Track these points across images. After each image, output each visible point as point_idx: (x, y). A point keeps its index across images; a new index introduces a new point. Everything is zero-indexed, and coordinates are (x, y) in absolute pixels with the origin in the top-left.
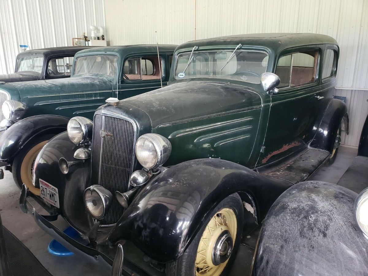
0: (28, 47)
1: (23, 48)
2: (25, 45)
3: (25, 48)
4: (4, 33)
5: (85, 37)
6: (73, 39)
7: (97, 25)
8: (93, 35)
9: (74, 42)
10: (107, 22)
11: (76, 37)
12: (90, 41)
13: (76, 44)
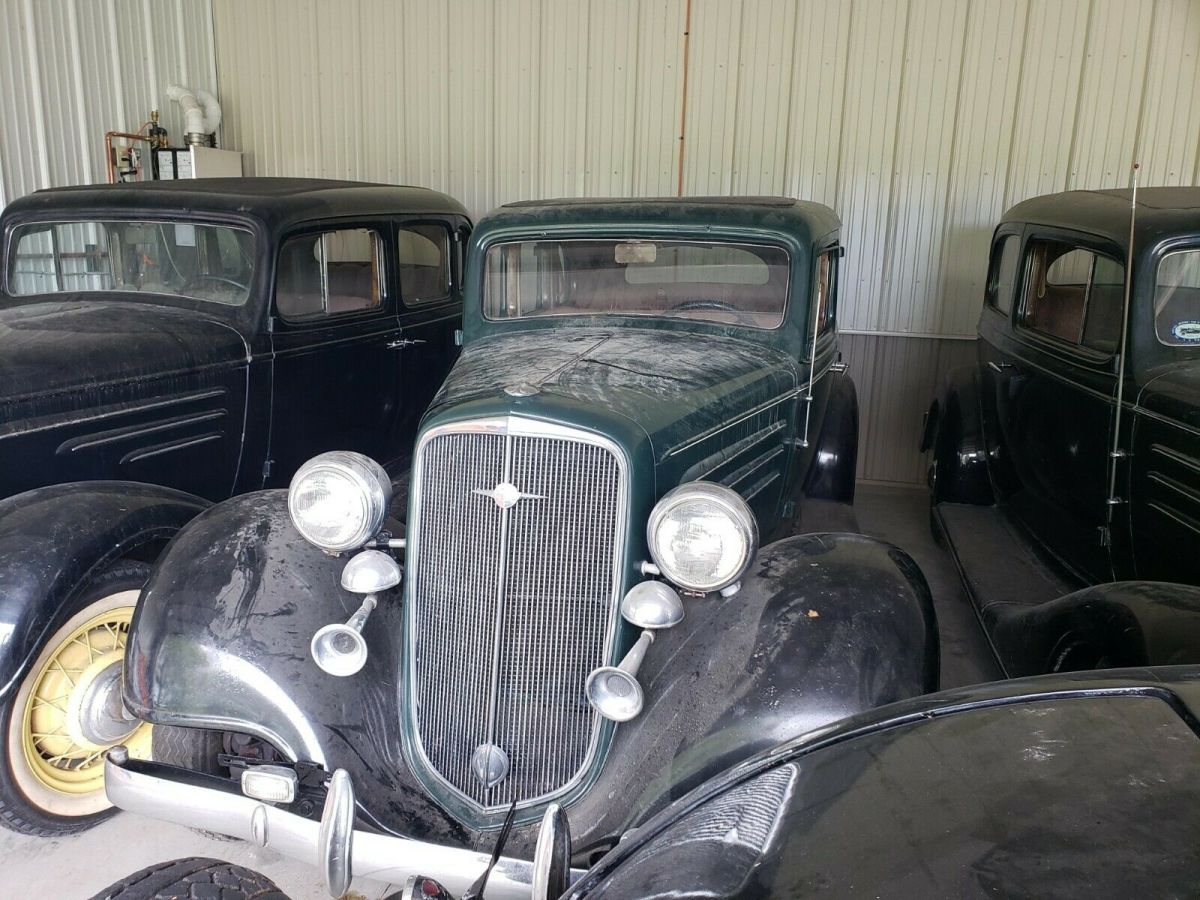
5: (157, 131)
6: (112, 135)
7: (189, 83)
8: (195, 127)
9: (113, 150)
10: (222, 74)
11: (122, 130)
12: (188, 150)
13: (124, 160)
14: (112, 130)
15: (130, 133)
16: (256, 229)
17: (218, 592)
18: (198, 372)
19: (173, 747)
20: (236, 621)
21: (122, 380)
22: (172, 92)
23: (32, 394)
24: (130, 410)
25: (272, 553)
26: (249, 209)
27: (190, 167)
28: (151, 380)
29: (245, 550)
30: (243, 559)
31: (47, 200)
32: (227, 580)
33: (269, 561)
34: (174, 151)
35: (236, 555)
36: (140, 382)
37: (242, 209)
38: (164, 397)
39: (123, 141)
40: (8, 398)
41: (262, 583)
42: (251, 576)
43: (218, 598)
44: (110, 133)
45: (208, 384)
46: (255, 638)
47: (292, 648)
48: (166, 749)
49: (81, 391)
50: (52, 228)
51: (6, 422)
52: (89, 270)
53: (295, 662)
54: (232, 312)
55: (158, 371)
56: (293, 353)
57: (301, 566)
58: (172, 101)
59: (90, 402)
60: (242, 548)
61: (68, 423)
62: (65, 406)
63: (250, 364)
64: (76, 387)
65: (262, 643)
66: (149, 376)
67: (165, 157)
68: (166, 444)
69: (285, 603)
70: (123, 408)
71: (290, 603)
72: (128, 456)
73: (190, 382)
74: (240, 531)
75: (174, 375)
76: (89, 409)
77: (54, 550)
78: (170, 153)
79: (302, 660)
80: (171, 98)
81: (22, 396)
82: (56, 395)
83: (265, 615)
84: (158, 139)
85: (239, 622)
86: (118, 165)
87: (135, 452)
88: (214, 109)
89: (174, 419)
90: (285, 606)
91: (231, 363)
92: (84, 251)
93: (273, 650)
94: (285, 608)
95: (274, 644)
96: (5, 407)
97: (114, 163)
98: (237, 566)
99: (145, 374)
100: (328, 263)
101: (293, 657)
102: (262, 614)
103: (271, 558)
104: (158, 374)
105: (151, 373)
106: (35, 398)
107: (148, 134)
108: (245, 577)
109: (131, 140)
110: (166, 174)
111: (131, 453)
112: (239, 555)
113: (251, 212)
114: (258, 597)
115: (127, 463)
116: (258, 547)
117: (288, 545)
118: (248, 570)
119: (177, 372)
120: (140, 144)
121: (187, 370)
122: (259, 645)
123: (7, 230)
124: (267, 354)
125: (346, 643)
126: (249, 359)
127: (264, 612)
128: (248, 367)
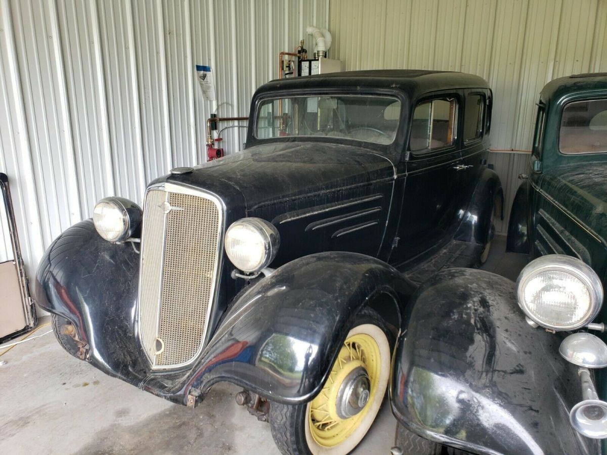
0: (210, 71)
1: (202, 72)
2: (205, 65)
3: (205, 72)
4: (169, 34)
5: (303, 51)
6: (283, 54)
7: (317, 25)
8: (321, 48)
9: (283, 62)
10: (332, 20)
11: (287, 51)
12: (318, 60)
13: (287, 67)
14: (282, 51)
15: (290, 52)
16: (402, 97)
17: (466, 349)
18: (371, 184)
19: (415, 446)
20: (484, 374)
21: (336, 189)
22: (310, 30)
23: (297, 197)
24: (339, 207)
25: (497, 323)
26: (398, 86)
27: (318, 69)
28: (350, 189)
29: (478, 319)
30: (479, 326)
31: (278, 86)
32: (472, 341)
33: (497, 329)
34: (310, 61)
35: (472, 321)
36: (345, 190)
37: (394, 86)
38: (354, 199)
39: (286, 57)
40: (288, 199)
41: (497, 346)
42: (488, 340)
43: (468, 354)
44: (282, 53)
45: (374, 192)
46: (501, 389)
47: (528, 401)
48: (409, 445)
49: (319, 195)
50: (272, 102)
51: (285, 213)
52: (269, 126)
53: (533, 413)
54: (384, 149)
55: (353, 184)
56: (416, 173)
57: (520, 335)
58: (309, 35)
59: (322, 202)
60: (475, 317)
61: (312, 214)
62: (310, 204)
63: (395, 180)
64: (316, 193)
65: (506, 394)
66: (349, 187)
67: (305, 65)
68: (353, 227)
69: (517, 364)
70: (336, 206)
71: (520, 364)
72: (336, 233)
73: (367, 191)
74: (468, 303)
75: (360, 186)
76: (321, 206)
77: (339, 301)
78: (308, 62)
79: (537, 411)
80: (308, 33)
81: (293, 198)
82: (308, 197)
83: (505, 372)
84: (302, 55)
85: (486, 375)
86: (284, 69)
87: (339, 231)
88: (329, 37)
89: (357, 212)
90: (517, 366)
91: (386, 179)
92: (267, 116)
93: (515, 401)
94: (517, 368)
95: (515, 396)
96: (286, 204)
97: (283, 69)
98: (476, 331)
99: (347, 185)
100: (434, 120)
101: (531, 409)
102: (503, 371)
103: (498, 327)
104: (353, 186)
105: (350, 185)
106: (299, 199)
107: (297, 53)
108: (484, 340)
109: (290, 56)
110: (305, 72)
111: (337, 232)
112: (475, 323)
113: (399, 88)
114: (497, 357)
115: (335, 237)
116: (487, 318)
117: (506, 318)
118: (484, 334)
119: (362, 184)
120: (294, 58)
121: (366, 183)
122: (504, 395)
123: (256, 103)
124: (403, 174)
125: (596, 413)
126: (395, 177)
127: (504, 370)
128: (394, 182)
